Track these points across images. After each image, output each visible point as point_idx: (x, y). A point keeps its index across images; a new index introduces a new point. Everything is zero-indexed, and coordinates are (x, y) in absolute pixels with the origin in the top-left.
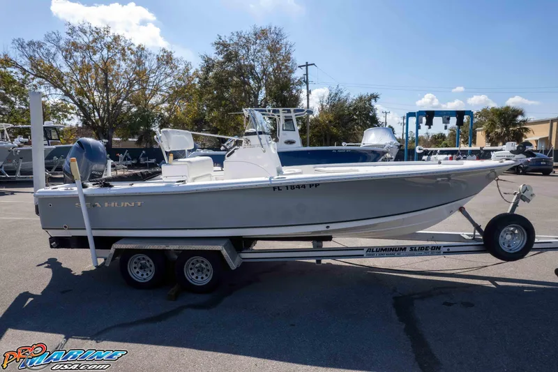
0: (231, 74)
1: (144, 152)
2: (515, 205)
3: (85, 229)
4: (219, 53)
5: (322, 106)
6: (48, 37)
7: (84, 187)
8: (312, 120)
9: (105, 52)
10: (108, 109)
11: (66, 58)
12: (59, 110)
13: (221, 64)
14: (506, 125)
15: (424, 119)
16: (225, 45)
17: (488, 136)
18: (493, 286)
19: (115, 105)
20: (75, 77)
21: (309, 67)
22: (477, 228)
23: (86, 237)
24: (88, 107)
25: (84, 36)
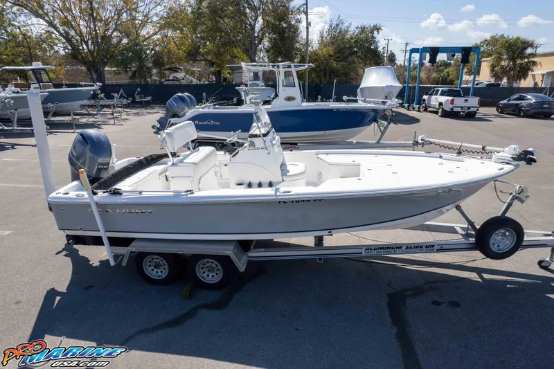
1: (139, 89)
2: (510, 205)
3: (99, 231)
5: (322, 37)
7: (95, 194)
8: (312, 53)
10: (97, 42)
12: (43, 41)
14: (513, 59)
15: (428, 56)
17: (492, 70)
18: (480, 280)
19: (103, 37)
22: (471, 224)
23: (101, 237)
24: (76, 40)
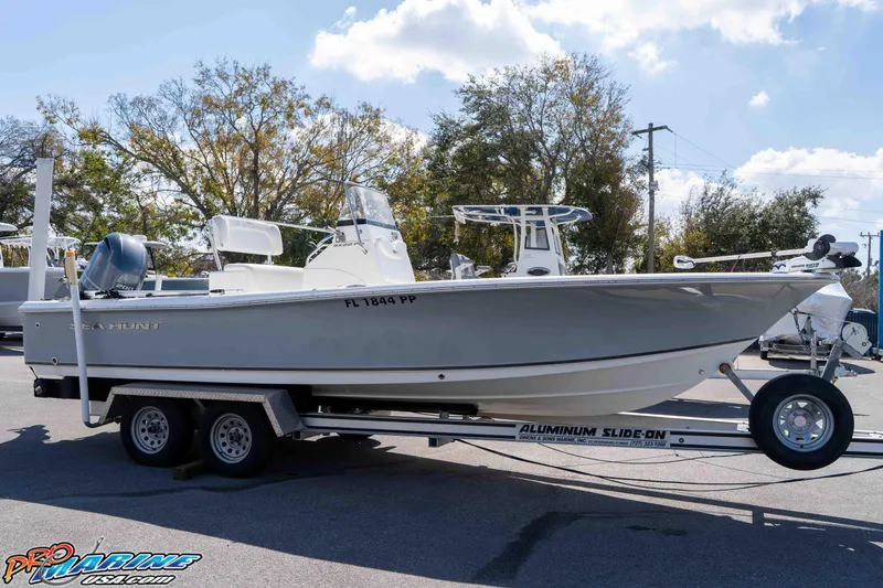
0: (493, 150)
3: (77, 365)
4: (467, 110)
6: (164, 90)
7: (84, 297)
9: (257, 111)
11: (191, 125)
13: (472, 131)
16: (481, 93)
20: (203, 160)
21: (654, 132)
23: (78, 378)
25: (224, 85)
